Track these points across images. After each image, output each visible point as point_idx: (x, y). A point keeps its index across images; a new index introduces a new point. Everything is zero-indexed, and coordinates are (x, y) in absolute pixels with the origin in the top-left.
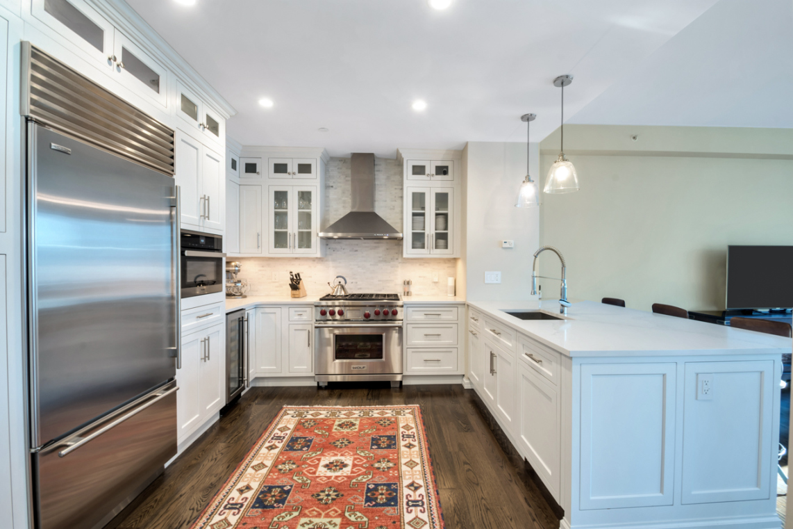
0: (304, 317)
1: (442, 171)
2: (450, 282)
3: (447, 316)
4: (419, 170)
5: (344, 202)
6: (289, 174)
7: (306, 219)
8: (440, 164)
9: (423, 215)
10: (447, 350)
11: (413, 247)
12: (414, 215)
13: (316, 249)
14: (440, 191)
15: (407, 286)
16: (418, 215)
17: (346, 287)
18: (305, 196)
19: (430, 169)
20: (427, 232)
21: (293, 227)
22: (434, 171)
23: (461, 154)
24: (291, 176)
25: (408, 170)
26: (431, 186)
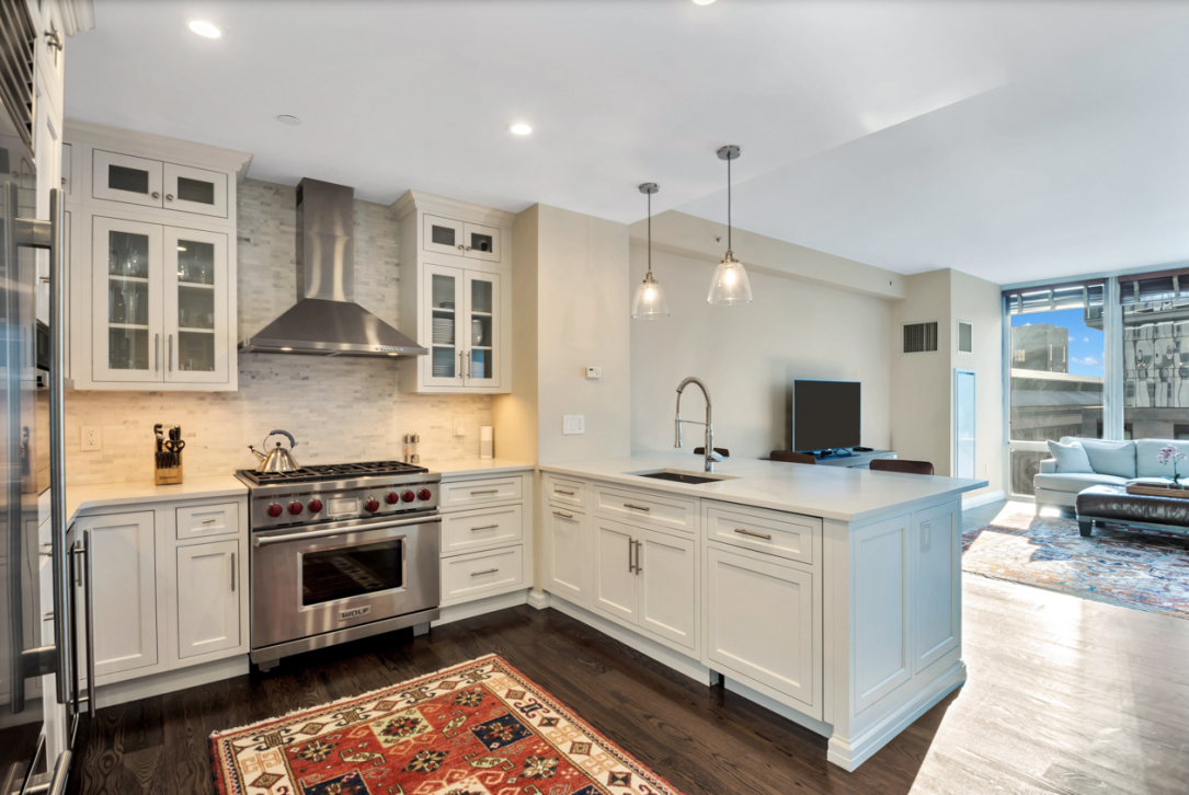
0: (219, 527)
1: (482, 243)
2: (486, 433)
3: (507, 492)
4: (443, 235)
5: (277, 276)
6: (155, 195)
7: (196, 304)
8: (479, 231)
9: (451, 316)
10: (507, 549)
11: (434, 375)
12: (436, 315)
13: (225, 371)
14: (479, 277)
15: (410, 445)
16: (445, 315)
17: (294, 452)
18: (197, 255)
19: (463, 237)
20: (459, 347)
21: (164, 319)
22: (468, 243)
23: (522, 221)
24: (158, 203)
25: (424, 234)
26: (465, 267)
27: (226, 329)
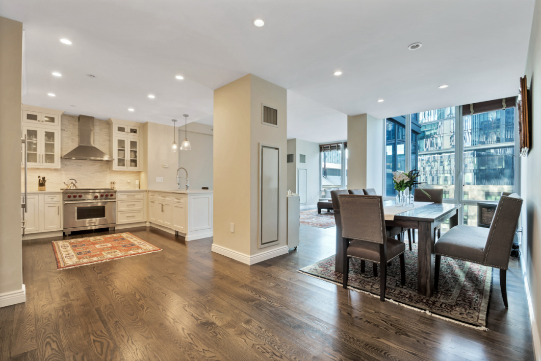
0: (55, 200)
1: (133, 131)
2: (137, 182)
3: (138, 196)
4: (121, 129)
5: (72, 139)
6: (39, 121)
7: (49, 147)
8: (133, 128)
9: (124, 150)
10: (138, 211)
11: (118, 165)
12: (119, 150)
13: (57, 163)
14: (132, 140)
15: (112, 185)
16: (121, 150)
17: (76, 185)
18: (50, 136)
19: (128, 129)
20: (126, 159)
21: (41, 150)
22: (129, 131)
23: (144, 126)
24: (40, 122)
25: (115, 129)
26: (128, 138)
27: (57, 153)
